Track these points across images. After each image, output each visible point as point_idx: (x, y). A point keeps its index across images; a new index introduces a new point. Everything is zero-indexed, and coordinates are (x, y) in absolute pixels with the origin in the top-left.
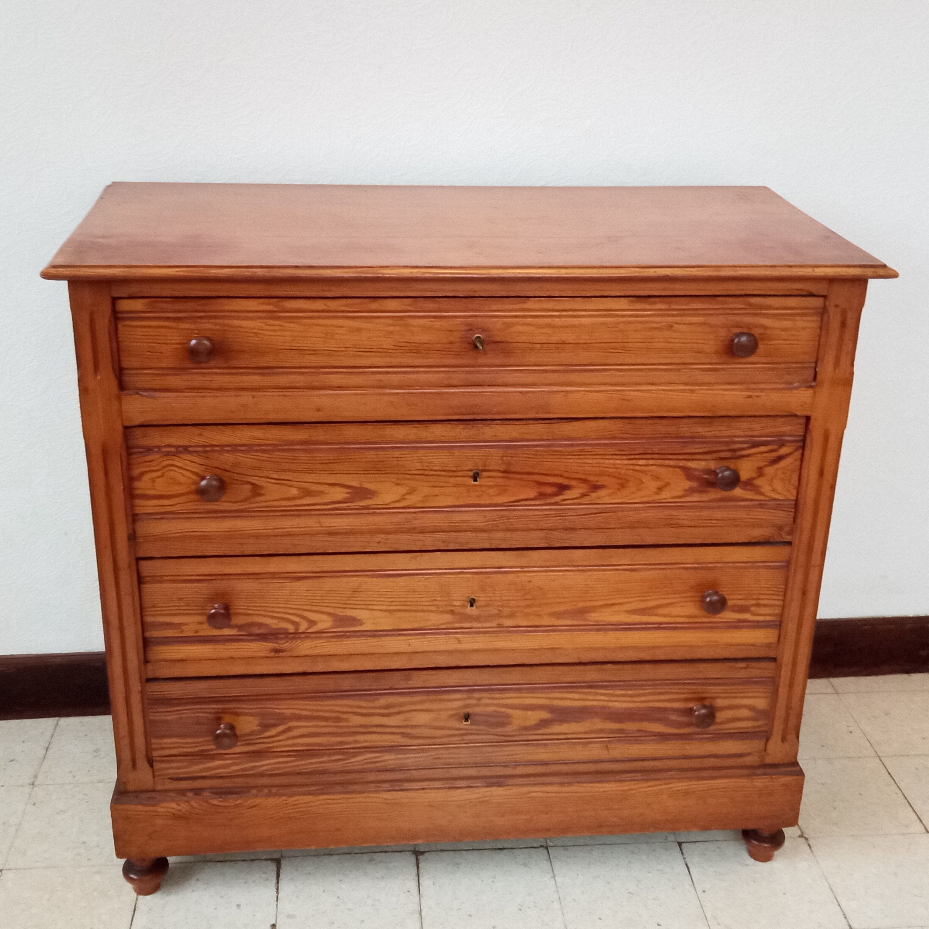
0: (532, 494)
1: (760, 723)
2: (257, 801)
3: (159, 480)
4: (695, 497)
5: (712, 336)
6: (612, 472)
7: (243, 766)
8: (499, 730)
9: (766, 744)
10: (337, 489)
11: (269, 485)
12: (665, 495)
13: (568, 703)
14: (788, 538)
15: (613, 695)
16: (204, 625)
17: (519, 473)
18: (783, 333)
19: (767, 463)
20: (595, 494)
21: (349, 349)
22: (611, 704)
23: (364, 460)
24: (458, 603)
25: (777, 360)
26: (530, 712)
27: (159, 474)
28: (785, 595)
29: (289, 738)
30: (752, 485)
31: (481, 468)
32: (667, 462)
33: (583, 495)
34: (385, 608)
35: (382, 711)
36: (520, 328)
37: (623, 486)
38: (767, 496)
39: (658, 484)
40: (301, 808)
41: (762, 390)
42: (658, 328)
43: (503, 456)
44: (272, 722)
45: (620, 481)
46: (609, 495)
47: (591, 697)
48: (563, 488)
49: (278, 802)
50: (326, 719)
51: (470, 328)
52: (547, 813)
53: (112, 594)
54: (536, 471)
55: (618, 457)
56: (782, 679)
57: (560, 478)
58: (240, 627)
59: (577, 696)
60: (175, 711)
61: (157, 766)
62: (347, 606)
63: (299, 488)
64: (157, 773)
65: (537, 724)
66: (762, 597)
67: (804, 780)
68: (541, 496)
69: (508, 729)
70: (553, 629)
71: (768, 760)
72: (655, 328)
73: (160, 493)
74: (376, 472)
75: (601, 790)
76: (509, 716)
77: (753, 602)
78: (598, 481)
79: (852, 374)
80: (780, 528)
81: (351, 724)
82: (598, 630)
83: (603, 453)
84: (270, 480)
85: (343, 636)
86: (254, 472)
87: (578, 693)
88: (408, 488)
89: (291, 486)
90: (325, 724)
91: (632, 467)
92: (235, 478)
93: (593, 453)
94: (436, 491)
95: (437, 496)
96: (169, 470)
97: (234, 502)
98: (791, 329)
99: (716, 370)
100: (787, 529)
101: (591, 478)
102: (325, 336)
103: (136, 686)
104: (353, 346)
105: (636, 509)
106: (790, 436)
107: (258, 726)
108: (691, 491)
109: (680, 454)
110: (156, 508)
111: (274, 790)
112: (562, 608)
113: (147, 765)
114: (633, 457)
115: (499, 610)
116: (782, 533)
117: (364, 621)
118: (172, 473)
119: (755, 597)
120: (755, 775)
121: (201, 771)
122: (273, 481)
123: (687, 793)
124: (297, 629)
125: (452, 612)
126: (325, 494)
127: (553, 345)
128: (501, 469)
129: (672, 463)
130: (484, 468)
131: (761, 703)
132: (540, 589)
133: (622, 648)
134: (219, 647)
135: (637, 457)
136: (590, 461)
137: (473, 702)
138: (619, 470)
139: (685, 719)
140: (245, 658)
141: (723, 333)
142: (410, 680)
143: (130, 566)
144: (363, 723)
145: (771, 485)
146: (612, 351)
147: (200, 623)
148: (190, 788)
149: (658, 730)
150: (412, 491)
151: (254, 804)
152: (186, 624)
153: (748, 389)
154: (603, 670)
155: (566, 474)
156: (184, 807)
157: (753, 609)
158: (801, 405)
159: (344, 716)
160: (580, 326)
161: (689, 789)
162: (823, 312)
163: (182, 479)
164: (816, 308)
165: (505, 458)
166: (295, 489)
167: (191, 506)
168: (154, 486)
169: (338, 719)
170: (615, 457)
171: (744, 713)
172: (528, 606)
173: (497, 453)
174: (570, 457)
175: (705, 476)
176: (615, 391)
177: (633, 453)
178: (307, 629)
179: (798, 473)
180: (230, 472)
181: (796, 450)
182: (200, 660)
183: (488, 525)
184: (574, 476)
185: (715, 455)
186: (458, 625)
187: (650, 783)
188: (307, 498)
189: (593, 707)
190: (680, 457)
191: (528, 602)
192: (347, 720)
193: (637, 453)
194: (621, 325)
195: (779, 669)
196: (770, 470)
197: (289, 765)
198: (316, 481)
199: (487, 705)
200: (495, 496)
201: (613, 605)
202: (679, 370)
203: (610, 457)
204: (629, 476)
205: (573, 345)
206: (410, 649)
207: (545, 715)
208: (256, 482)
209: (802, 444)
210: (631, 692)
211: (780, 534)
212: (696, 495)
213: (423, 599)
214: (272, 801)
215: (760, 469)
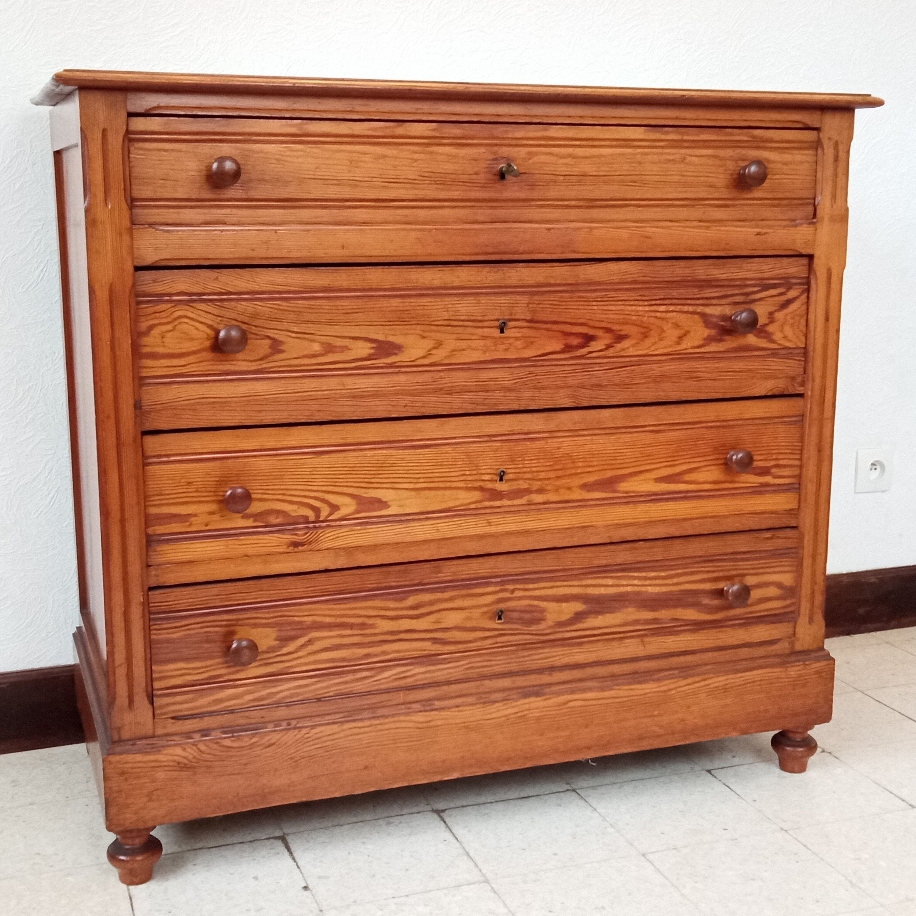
0: (559, 346)
1: (788, 602)
2: (275, 737)
3: (169, 335)
4: (713, 347)
5: (721, 170)
6: (635, 320)
7: (256, 695)
8: (534, 628)
9: (795, 627)
10: (361, 344)
11: (289, 339)
12: (687, 344)
13: (603, 591)
14: (800, 390)
15: (646, 578)
16: (215, 516)
17: (546, 322)
18: (785, 167)
19: (777, 308)
20: (619, 345)
21: (375, 179)
22: (644, 589)
23: (389, 309)
24: (487, 477)
25: (780, 196)
26: (564, 605)
27: (170, 327)
28: (801, 454)
29: (310, 654)
30: (766, 332)
31: (507, 317)
32: (686, 308)
33: (608, 347)
34: (411, 486)
35: (411, 612)
36: (543, 158)
37: (645, 336)
38: (779, 344)
39: (677, 333)
40: (325, 742)
41: (770, 227)
42: (673, 160)
43: (529, 303)
44: (293, 633)
45: (643, 330)
46: (633, 346)
47: (624, 582)
48: (589, 339)
49: (298, 736)
50: (351, 626)
51: (495, 157)
52: (587, 726)
53: (113, 477)
54: (562, 319)
55: (640, 303)
56: (806, 550)
57: (585, 327)
58: (256, 516)
59: (610, 582)
60: (181, 626)
61: (158, 702)
62: (371, 485)
63: (322, 343)
64: (158, 712)
65: (571, 617)
66: (780, 457)
67: (834, 664)
68: (568, 348)
69: (542, 626)
70: (582, 504)
71: (798, 647)
72: (669, 161)
73: (170, 351)
74: (401, 323)
75: (642, 692)
76: (543, 611)
77: (773, 463)
78: (620, 330)
79: (847, 209)
80: (793, 378)
81: (376, 631)
82: (627, 503)
83: (626, 298)
84: (290, 334)
85: (367, 523)
86: (274, 324)
87: (611, 577)
88: (434, 342)
89: (313, 341)
90: (349, 632)
91: (653, 314)
92: (254, 332)
93: (615, 299)
94: (463, 344)
95: (463, 350)
96: (180, 323)
97: (252, 361)
98: (791, 163)
99: (726, 206)
100: (799, 380)
101: (615, 327)
102: (349, 164)
103: (137, 597)
104: (379, 176)
105: (659, 362)
106: (795, 278)
107: (276, 640)
108: (709, 340)
109: (698, 299)
110: (165, 369)
111: (293, 723)
112: (591, 479)
113: (146, 702)
114: (653, 302)
115: (529, 484)
116: (795, 385)
117: (389, 503)
118: (185, 326)
119: (774, 457)
120: (788, 663)
121: (209, 704)
122: (294, 335)
123: (725, 689)
124: (318, 516)
125: (481, 489)
126: (350, 349)
127: (575, 178)
128: (528, 318)
129: (691, 309)
130: (509, 317)
131: (787, 579)
132: (569, 456)
133: (652, 523)
134: (231, 542)
135: (658, 302)
136: (613, 308)
137: (507, 595)
138: (640, 318)
139: (716, 602)
140: (260, 555)
141: (731, 165)
142: (440, 572)
143: (135, 441)
144: (391, 629)
145: (782, 331)
146: (630, 184)
147: (211, 513)
148: (197, 729)
149: (692, 618)
150: (439, 345)
151: (272, 741)
152: (195, 515)
153: (757, 227)
154: (636, 549)
155: (591, 323)
156: (190, 753)
157: (773, 470)
158: (805, 243)
159: (370, 621)
160: (600, 156)
161: (726, 684)
162: (817, 145)
163: (194, 333)
164: (811, 142)
165: (531, 306)
166: (317, 344)
167: (205, 367)
168: (163, 342)
169: (363, 626)
170: (636, 302)
171: (773, 591)
172: (558, 478)
173: (523, 300)
174: (594, 303)
175: (723, 323)
176: (636, 227)
177: (655, 298)
178: (330, 515)
179: (805, 317)
180: (249, 324)
181: (802, 293)
182: (210, 560)
183: (515, 383)
184: (597, 324)
185: (730, 300)
186: (487, 504)
187: (689, 681)
188: (330, 355)
189: (628, 593)
190: (698, 302)
191: (560, 473)
192: (372, 626)
193: (657, 298)
194: (639, 156)
195: (801, 538)
196: (779, 315)
197: (310, 688)
198: (339, 334)
199: (520, 598)
200: (524, 348)
201: (641, 472)
202: (693, 206)
203: (632, 303)
204: (652, 324)
205: (593, 178)
206: (439, 536)
207: (579, 607)
208: (276, 336)
209: (806, 287)
210: (663, 574)
211: (794, 386)
212: (714, 344)
213: (451, 474)
214: (291, 736)
215: (771, 314)
